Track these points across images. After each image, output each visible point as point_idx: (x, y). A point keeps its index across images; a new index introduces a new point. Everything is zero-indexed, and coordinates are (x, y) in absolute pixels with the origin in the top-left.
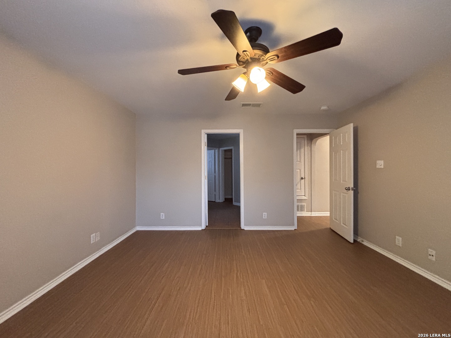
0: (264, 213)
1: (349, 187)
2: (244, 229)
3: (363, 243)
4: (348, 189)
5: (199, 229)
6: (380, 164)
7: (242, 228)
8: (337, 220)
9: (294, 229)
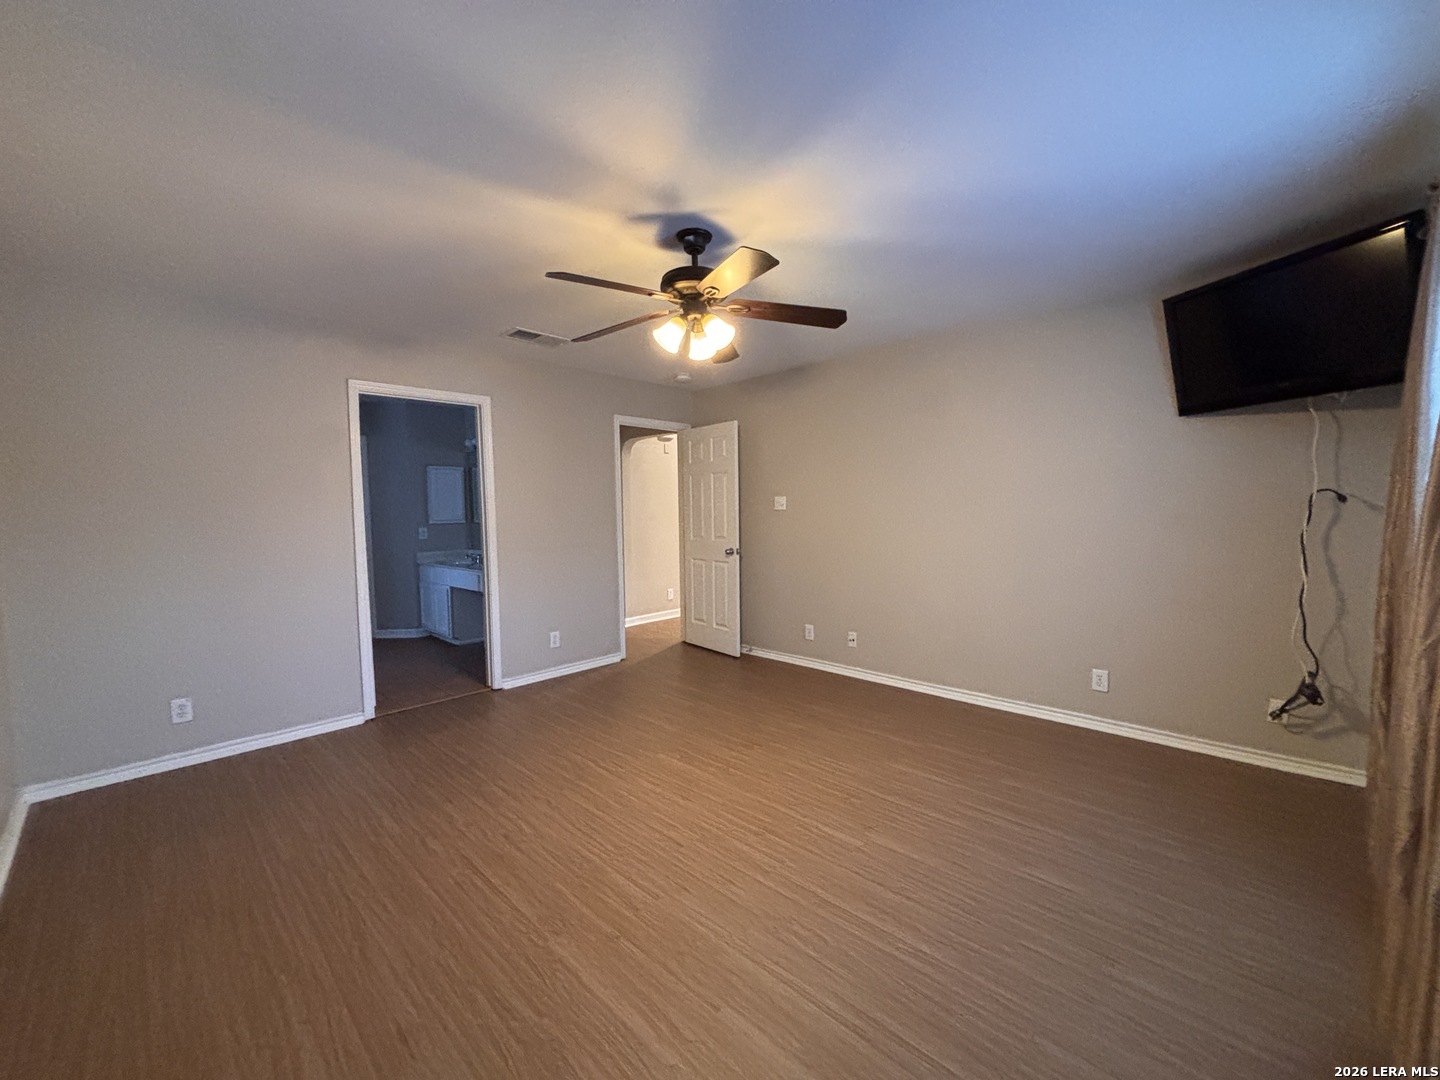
0: (552, 634)
1: (731, 549)
2: (501, 689)
3: (752, 653)
4: (730, 553)
5: (357, 720)
6: (781, 502)
7: (496, 686)
8: (702, 620)
9: (619, 660)
